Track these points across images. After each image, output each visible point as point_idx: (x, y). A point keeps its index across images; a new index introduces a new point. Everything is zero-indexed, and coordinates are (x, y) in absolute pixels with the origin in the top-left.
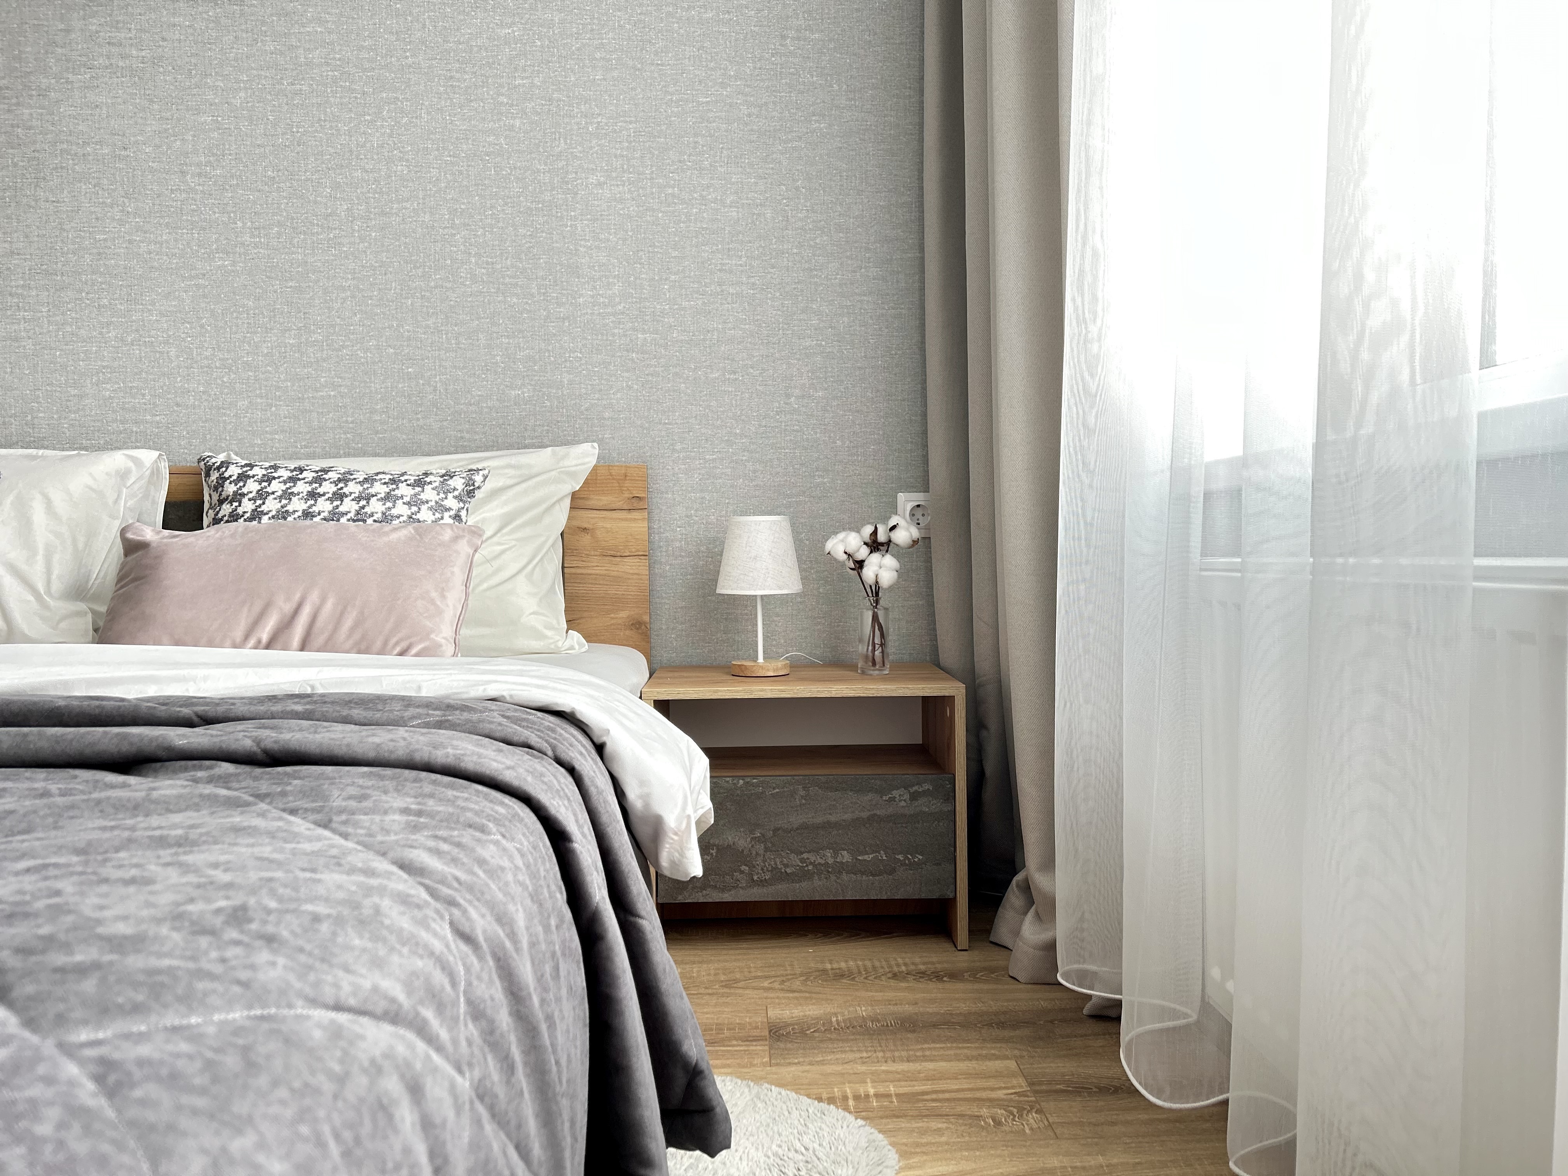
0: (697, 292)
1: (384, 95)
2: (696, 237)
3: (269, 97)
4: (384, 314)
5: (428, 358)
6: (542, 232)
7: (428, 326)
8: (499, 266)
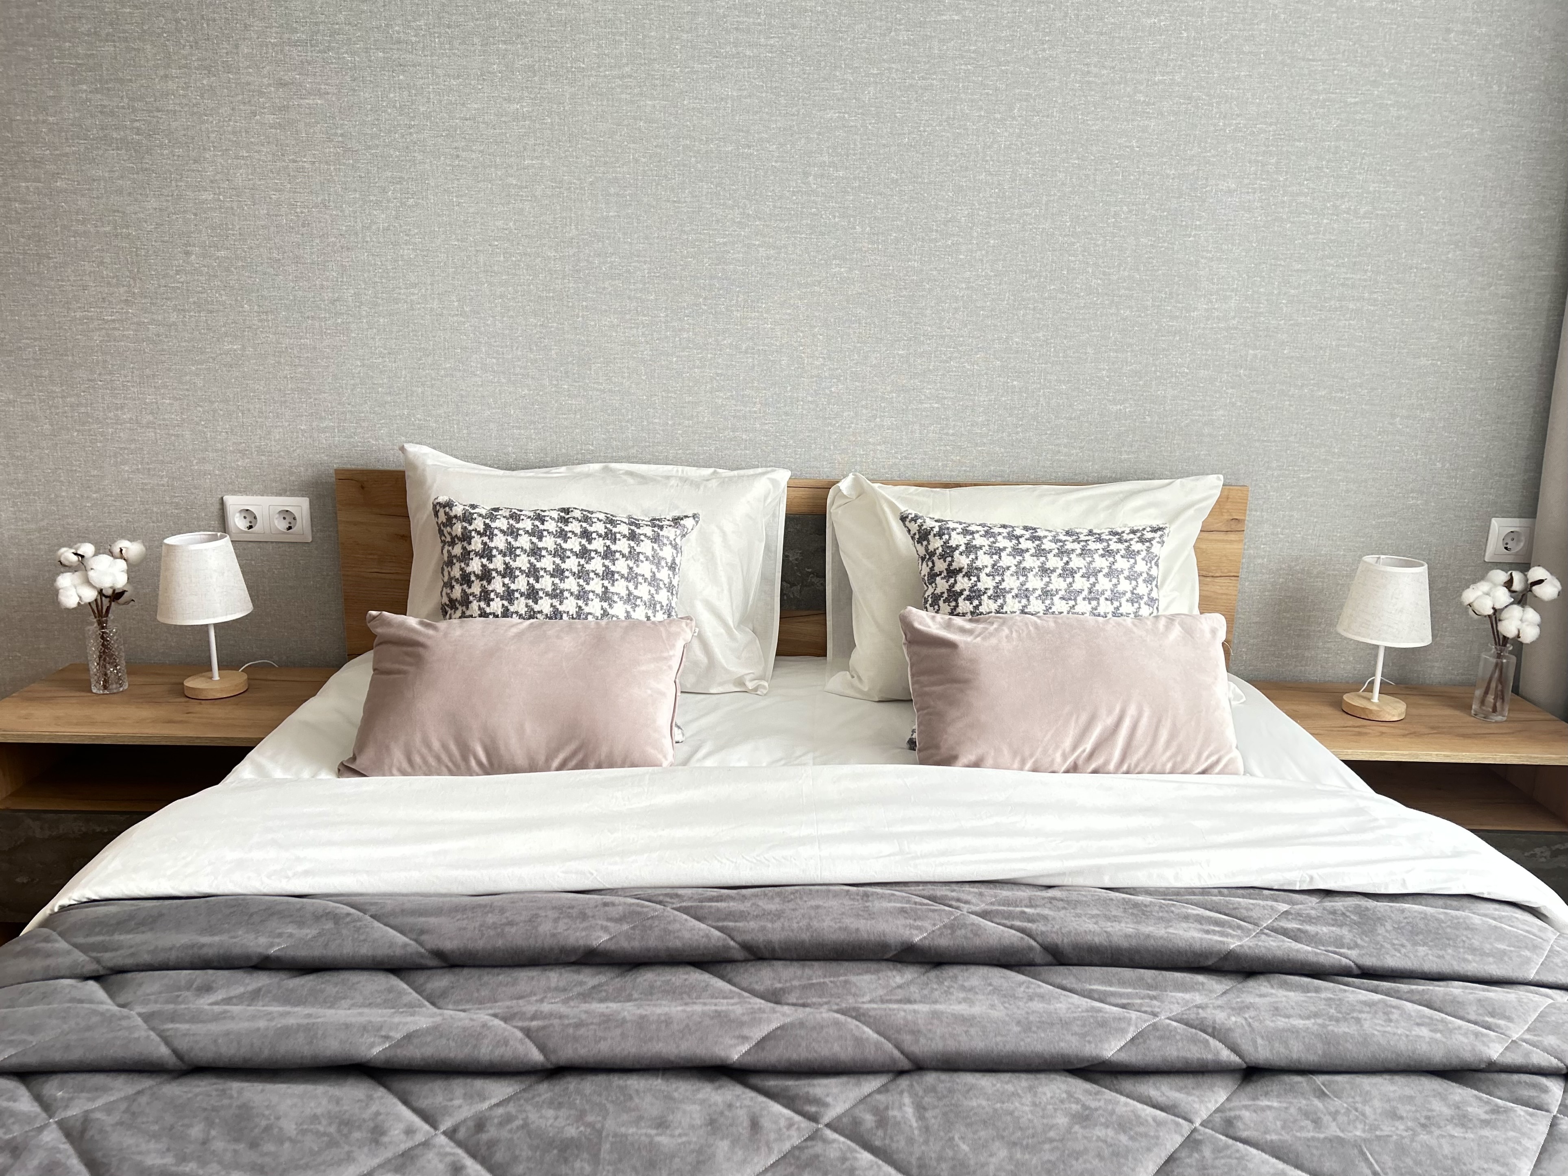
0: (1315, 307)
1: (1017, 91)
2: (1324, 250)
3: (898, 93)
4: (995, 326)
5: (1034, 371)
6: (1164, 241)
7: (1038, 338)
8: (1115, 278)
